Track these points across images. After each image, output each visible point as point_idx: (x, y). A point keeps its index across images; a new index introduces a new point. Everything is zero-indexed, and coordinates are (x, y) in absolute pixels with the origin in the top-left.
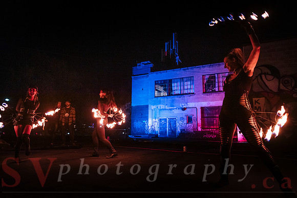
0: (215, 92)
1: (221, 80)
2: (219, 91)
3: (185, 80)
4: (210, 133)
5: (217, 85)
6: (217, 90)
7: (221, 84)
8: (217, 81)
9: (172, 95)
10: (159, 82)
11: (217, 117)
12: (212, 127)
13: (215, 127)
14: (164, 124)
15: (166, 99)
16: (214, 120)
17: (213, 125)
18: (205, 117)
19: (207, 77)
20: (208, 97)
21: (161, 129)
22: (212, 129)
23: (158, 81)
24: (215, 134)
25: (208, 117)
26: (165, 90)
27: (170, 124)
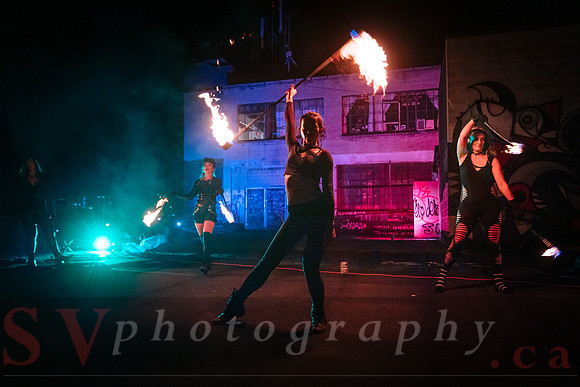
0: (365, 133)
1: (379, 108)
2: (376, 133)
3: (304, 104)
4: (354, 219)
5: (371, 120)
6: (371, 129)
7: (380, 118)
8: (371, 110)
9: (276, 138)
10: (248, 108)
11: (370, 187)
12: (358, 207)
13: (364, 207)
14: (257, 202)
15: (261, 147)
16: (362, 193)
17: (361, 203)
18: (344, 187)
19: (352, 100)
20: (353, 143)
21: (250, 211)
22: (358, 211)
23: (244, 106)
24: (364, 222)
25: (350, 187)
26: (260, 126)
27: (270, 201)
